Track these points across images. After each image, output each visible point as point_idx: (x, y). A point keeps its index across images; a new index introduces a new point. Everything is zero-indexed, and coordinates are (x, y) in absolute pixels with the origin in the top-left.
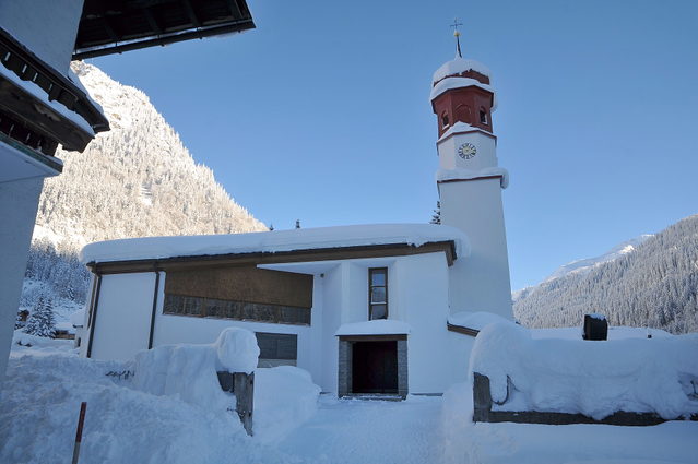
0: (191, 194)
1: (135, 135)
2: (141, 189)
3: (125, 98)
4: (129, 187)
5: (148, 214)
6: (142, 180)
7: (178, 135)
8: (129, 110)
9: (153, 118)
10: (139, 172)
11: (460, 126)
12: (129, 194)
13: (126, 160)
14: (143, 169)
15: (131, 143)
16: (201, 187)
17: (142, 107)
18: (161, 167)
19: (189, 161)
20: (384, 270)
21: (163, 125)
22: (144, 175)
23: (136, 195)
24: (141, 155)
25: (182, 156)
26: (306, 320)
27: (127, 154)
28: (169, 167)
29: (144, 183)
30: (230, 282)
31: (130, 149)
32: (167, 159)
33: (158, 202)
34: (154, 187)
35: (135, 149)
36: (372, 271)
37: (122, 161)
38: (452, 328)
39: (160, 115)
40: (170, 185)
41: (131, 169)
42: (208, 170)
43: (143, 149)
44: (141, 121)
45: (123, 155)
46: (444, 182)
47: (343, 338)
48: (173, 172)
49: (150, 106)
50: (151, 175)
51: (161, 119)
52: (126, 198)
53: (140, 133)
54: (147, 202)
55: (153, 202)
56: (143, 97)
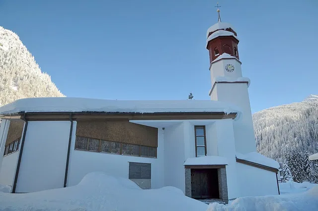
0: (38, 87)
1: (10, 55)
2: (12, 82)
3: (5, 36)
4: (5, 80)
5: (15, 95)
6: (12, 78)
7: (33, 57)
8: (8, 42)
9: (21, 47)
10: (11, 73)
11: (225, 55)
12: (5, 83)
13: (5, 66)
14: (14, 72)
15: (8, 58)
16: (44, 84)
17: (15, 42)
18: (23, 72)
19: (39, 71)
20: (204, 127)
21: (26, 51)
22: (14, 75)
23: (9, 84)
24: (13, 65)
25: (35, 68)
26: (154, 155)
27: (5, 63)
28: (28, 72)
29: (14, 79)
30: (115, 130)
31: (7, 61)
32: (27, 68)
33: (20, 89)
34: (19, 81)
35: (10, 62)
36: (196, 127)
37: (2, 67)
38: (238, 161)
39: (25, 47)
40: (28, 82)
41: (7, 72)
42: (48, 76)
43: (14, 62)
44: (14, 48)
45: (2, 64)
46: (219, 82)
47: (187, 167)
48: (30, 75)
49: (19, 41)
50: (18, 75)
51: (25, 48)
52: (3, 86)
53: (12, 54)
54: (15, 88)
55: (18, 89)
56: (17, 36)
